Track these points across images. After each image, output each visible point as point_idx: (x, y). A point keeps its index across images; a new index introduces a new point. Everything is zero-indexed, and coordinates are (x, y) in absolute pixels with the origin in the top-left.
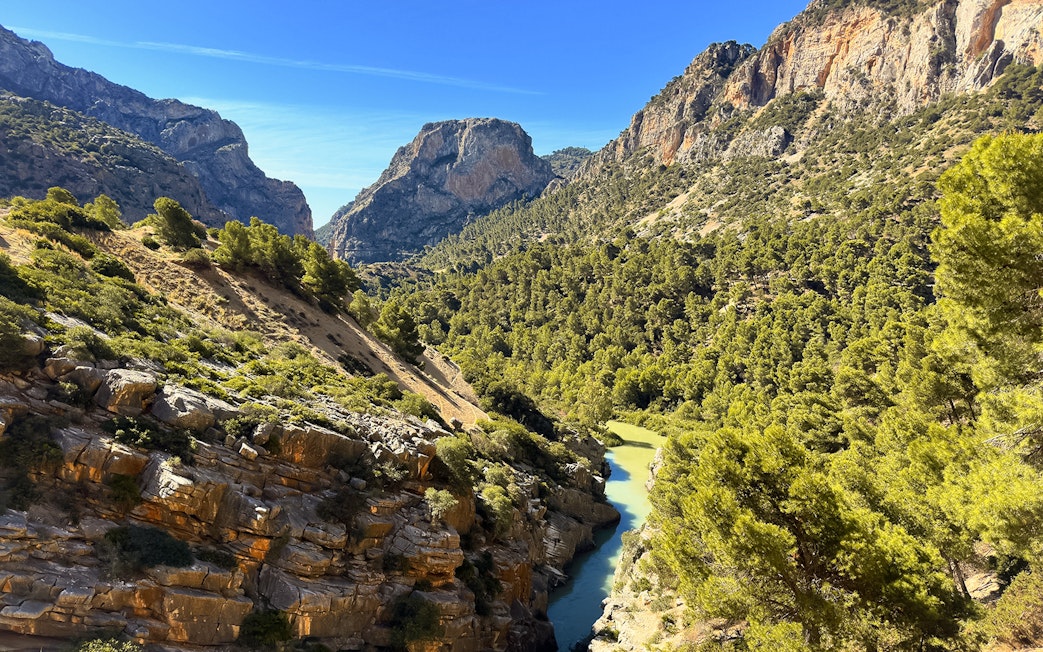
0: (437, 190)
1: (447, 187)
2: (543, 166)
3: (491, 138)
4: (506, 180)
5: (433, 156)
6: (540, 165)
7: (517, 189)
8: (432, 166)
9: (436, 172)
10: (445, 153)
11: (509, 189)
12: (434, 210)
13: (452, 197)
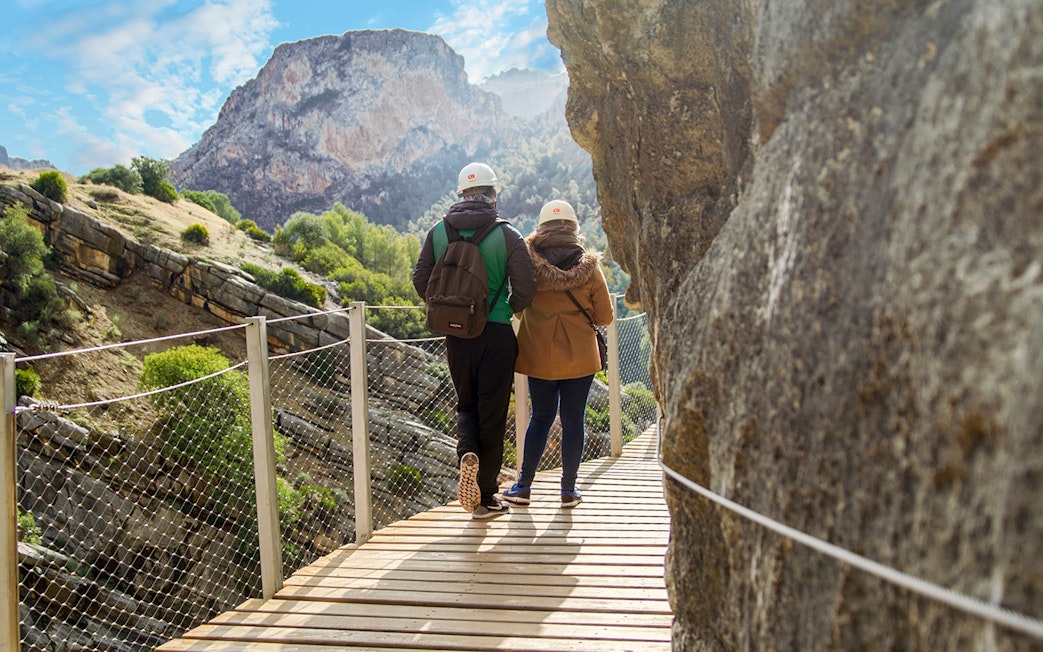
0: (305, 156)
1: (321, 150)
2: (487, 102)
3: (395, 63)
4: (424, 130)
5: (294, 97)
6: (482, 100)
7: (445, 144)
8: (295, 115)
9: (300, 123)
10: (316, 91)
11: (432, 143)
12: (301, 190)
13: (331, 164)
